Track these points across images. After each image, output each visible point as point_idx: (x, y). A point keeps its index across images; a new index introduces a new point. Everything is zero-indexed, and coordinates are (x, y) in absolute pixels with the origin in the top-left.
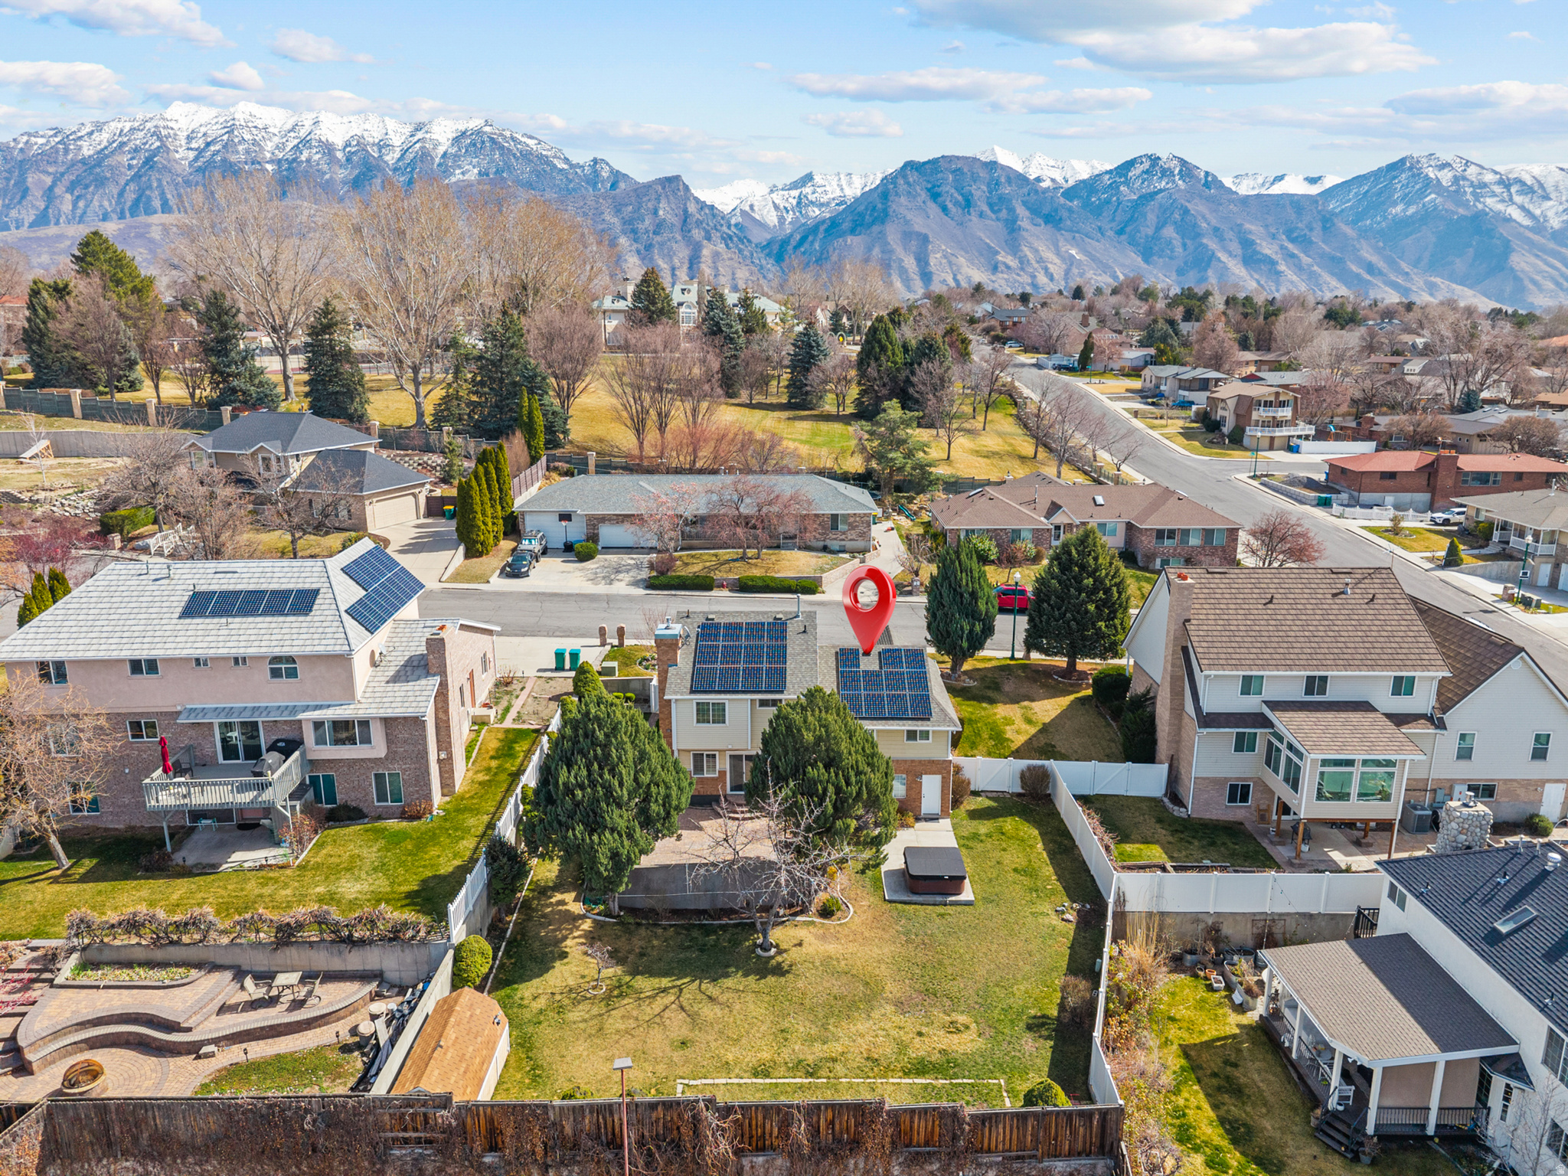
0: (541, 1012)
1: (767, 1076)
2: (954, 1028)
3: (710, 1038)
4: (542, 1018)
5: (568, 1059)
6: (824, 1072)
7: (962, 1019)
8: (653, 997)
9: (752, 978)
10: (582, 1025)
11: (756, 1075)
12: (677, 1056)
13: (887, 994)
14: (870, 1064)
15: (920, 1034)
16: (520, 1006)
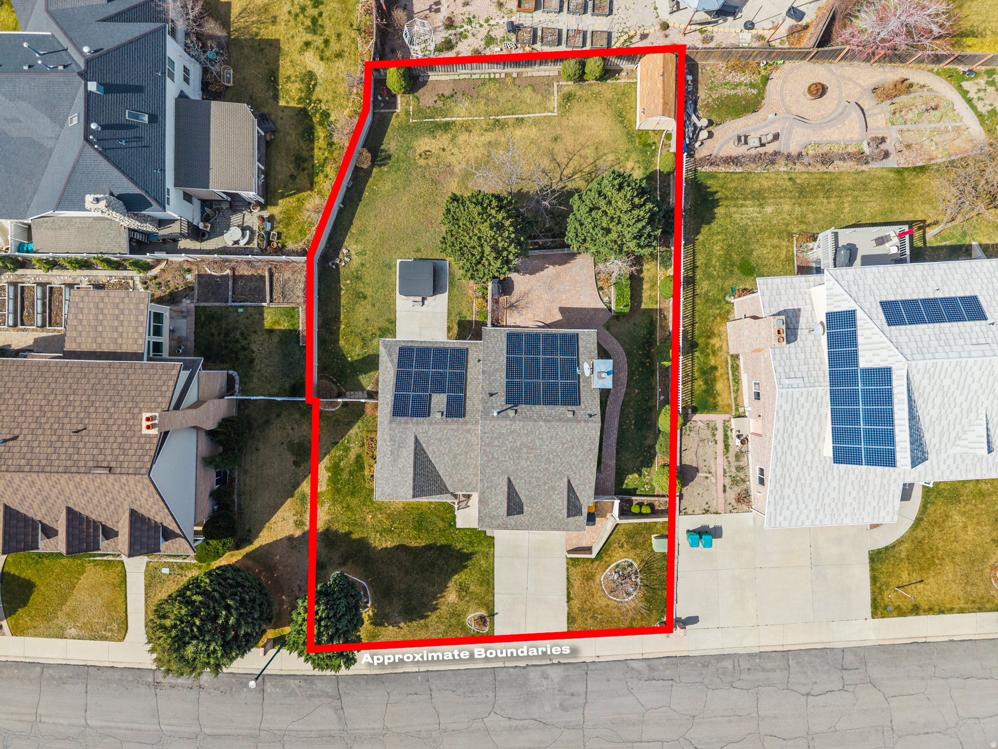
0: (627, 159)
1: (517, 119)
2: (426, 154)
3: (544, 144)
4: (626, 155)
5: (608, 128)
6: (491, 122)
7: (422, 162)
8: (574, 173)
9: (525, 190)
10: (606, 151)
11: (522, 119)
12: (559, 131)
13: (456, 180)
14: (470, 128)
15: (444, 150)
16: (639, 162)
